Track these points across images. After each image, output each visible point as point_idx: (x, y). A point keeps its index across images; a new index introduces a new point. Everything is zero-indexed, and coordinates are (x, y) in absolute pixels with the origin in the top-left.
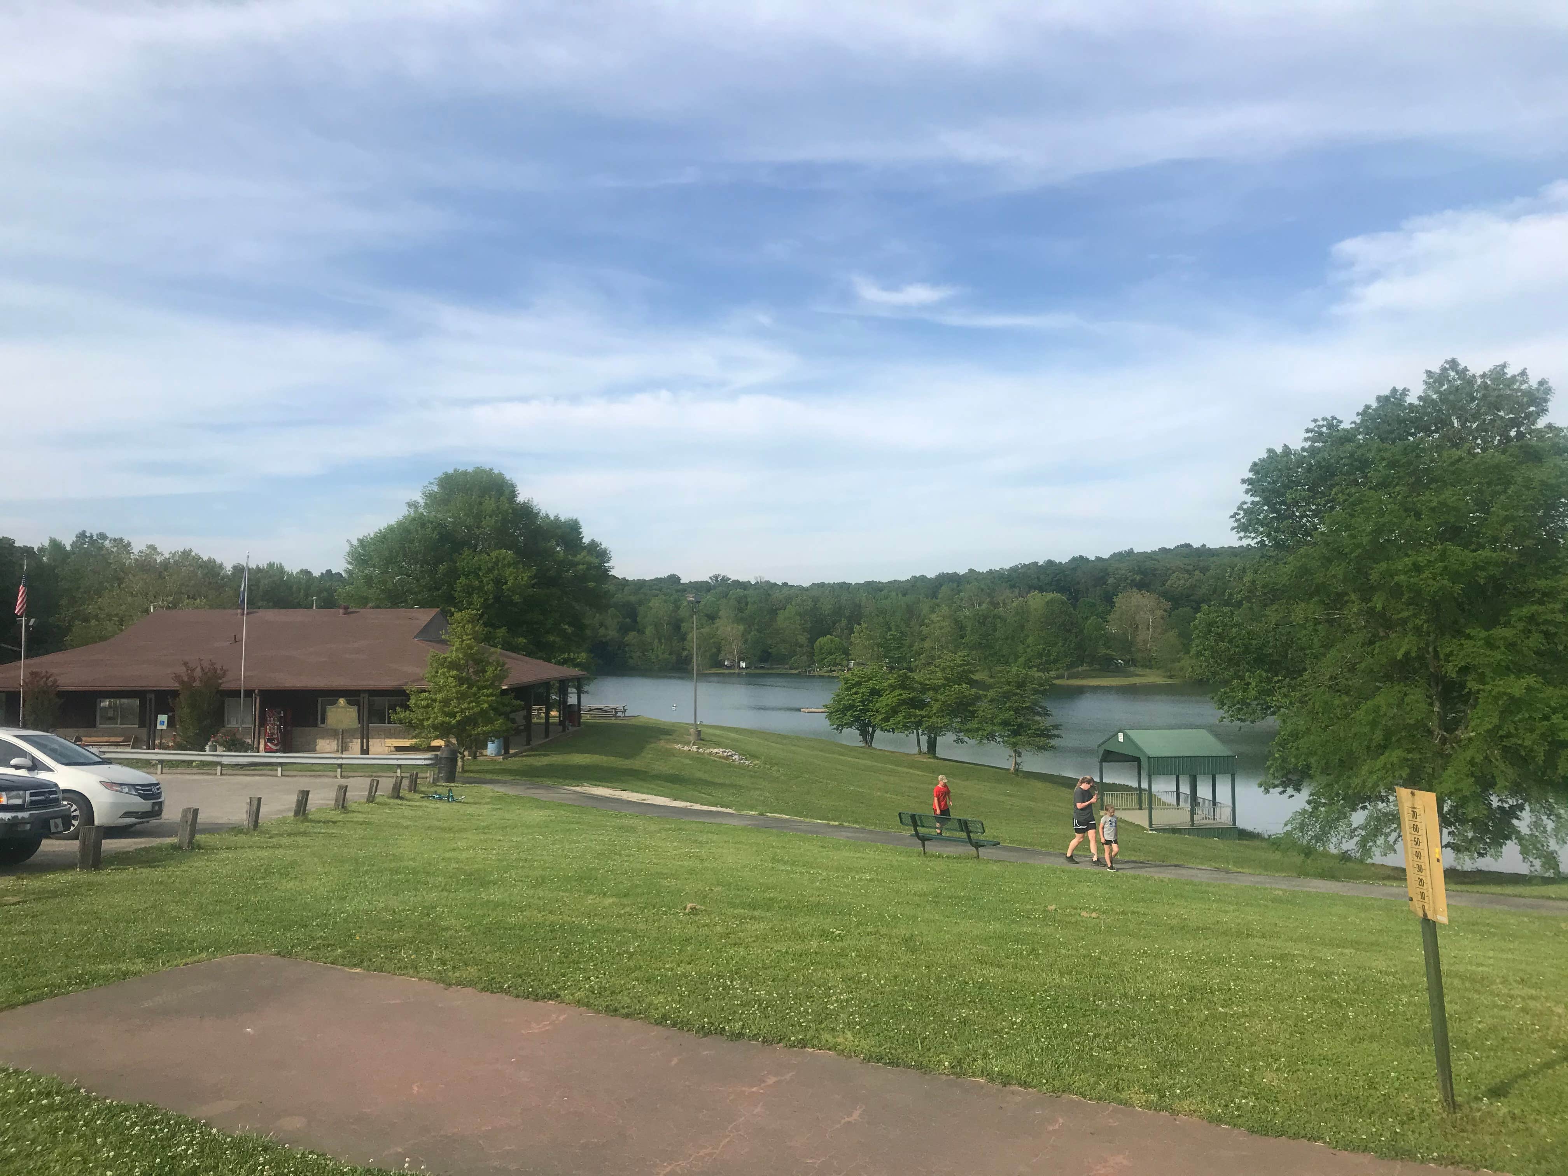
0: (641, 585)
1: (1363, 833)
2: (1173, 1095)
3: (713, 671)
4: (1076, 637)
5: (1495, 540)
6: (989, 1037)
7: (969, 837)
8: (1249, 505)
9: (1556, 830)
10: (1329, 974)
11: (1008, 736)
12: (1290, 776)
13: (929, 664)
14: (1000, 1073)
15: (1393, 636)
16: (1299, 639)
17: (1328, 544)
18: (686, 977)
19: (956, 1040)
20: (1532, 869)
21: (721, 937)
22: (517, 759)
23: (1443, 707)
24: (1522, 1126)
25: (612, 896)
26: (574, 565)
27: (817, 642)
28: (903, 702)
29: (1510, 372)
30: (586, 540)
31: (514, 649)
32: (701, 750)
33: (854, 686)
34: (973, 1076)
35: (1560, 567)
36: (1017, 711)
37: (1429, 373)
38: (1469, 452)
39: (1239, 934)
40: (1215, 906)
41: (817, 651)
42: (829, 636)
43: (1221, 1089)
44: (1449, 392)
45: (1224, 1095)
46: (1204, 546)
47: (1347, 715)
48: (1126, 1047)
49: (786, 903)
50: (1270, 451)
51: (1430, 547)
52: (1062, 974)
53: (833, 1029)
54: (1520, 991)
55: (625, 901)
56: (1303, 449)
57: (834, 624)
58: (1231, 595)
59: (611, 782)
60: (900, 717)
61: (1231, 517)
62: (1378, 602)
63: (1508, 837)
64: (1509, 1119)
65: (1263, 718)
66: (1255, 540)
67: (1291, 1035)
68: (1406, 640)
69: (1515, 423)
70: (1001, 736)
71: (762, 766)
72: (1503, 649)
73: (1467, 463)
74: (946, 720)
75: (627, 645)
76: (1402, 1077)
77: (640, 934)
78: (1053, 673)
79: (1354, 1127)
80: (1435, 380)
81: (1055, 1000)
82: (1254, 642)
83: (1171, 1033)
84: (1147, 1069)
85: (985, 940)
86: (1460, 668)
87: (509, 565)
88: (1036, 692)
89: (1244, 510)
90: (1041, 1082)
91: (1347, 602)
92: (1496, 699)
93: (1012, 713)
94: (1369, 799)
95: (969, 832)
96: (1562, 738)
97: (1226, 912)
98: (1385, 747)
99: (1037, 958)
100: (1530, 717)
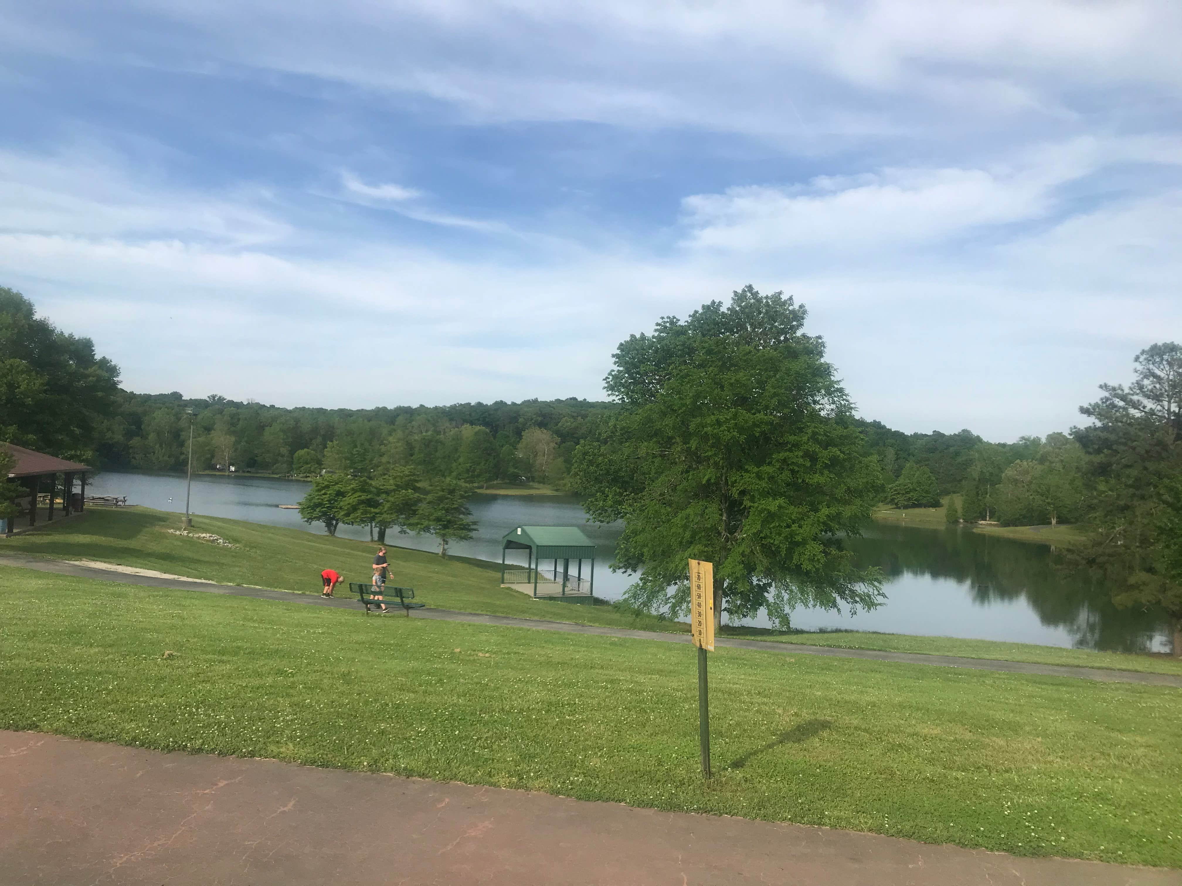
0: (147, 398)
1: (674, 601)
2: (529, 777)
3: (207, 472)
4: (494, 459)
5: (767, 407)
6: (399, 743)
7: (402, 601)
8: (615, 372)
9: (790, 600)
10: (641, 692)
11: (440, 529)
12: (630, 561)
13: (385, 474)
14: (405, 769)
15: (701, 468)
16: (642, 467)
17: (665, 402)
18: (157, 707)
19: (374, 746)
20: (774, 625)
21: (192, 677)
22: (21, 537)
23: (728, 517)
24: (751, 786)
25: (98, 646)
26: (86, 376)
27: (296, 455)
28: (362, 502)
29: (784, 297)
30: (98, 357)
31: (25, 444)
32: (191, 535)
33: (324, 488)
34: (385, 772)
35: (803, 428)
36: (447, 510)
37: (735, 293)
38: (755, 348)
39: (585, 666)
40: (572, 647)
41: (295, 460)
42: (306, 450)
43: (561, 771)
44: (746, 307)
45: (563, 775)
46: (585, 400)
47: (669, 520)
48: (499, 745)
49: (250, 650)
50: (632, 336)
51: (727, 409)
52: (459, 697)
53: (278, 742)
54: (757, 699)
55: (109, 650)
56: (654, 337)
57: (311, 440)
58: (600, 434)
59: (109, 558)
60: (359, 513)
61: (604, 380)
62: (693, 444)
63: (761, 605)
64: (743, 781)
65: (615, 520)
66: (618, 397)
67: (612, 732)
68: (709, 470)
69: (783, 332)
70: (435, 529)
71: (243, 548)
72: (766, 480)
73: (753, 356)
74: (394, 516)
75: (131, 447)
76: (679, 757)
77: (119, 675)
78: (476, 485)
79: (645, 791)
80: (739, 297)
81: (452, 715)
82: (612, 468)
83: (531, 735)
84: (512, 761)
85: (405, 674)
86: (740, 492)
87: (23, 372)
88: (462, 497)
89: (612, 376)
90: (435, 773)
91: (674, 443)
92: (761, 512)
93: (444, 512)
94: (679, 578)
95: (402, 598)
96: (796, 540)
97: (579, 651)
98: (691, 543)
99: (442, 686)
100: (779, 525)
